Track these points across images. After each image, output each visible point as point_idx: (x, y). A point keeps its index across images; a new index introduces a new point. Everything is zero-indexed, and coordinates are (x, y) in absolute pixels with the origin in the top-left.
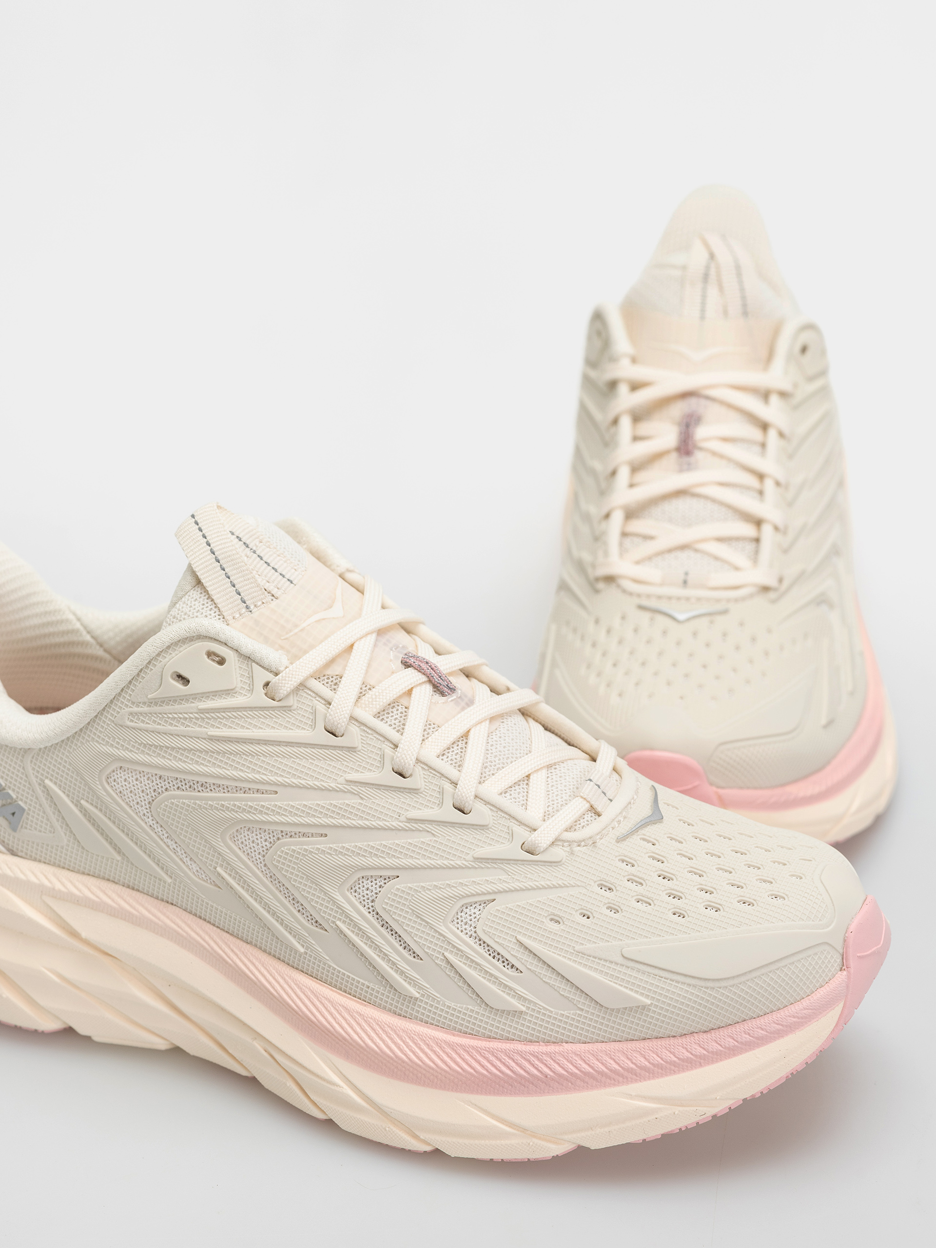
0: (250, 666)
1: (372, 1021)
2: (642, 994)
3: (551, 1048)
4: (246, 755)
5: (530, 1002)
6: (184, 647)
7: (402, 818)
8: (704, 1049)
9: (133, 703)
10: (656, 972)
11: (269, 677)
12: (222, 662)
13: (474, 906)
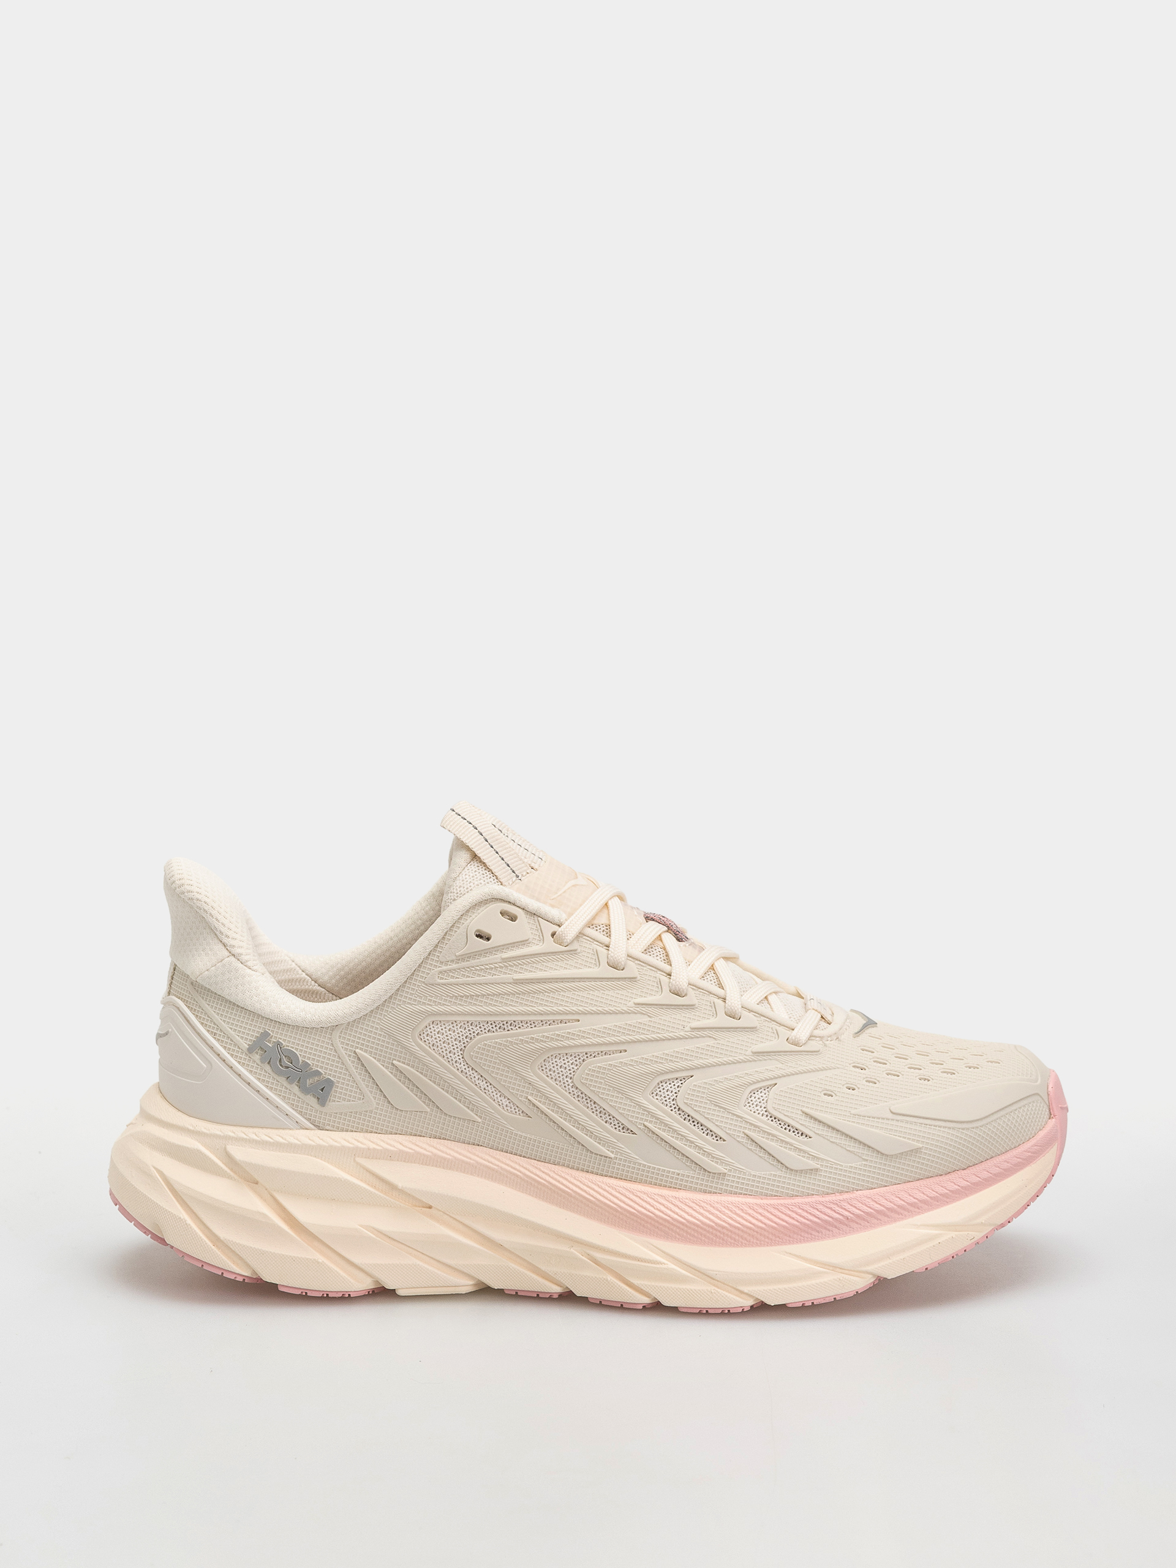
0: (537, 921)
1: (687, 1201)
2: (914, 1140)
3: (846, 1196)
4: (548, 993)
5: (823, 1160)
6: (481, 909)
7: (687, 1029)
8: (967, 1181)
9: (442, 963)
10: (921, 1121)
11: (556, 928)
12: (513, 918)
13: (760, 1091)
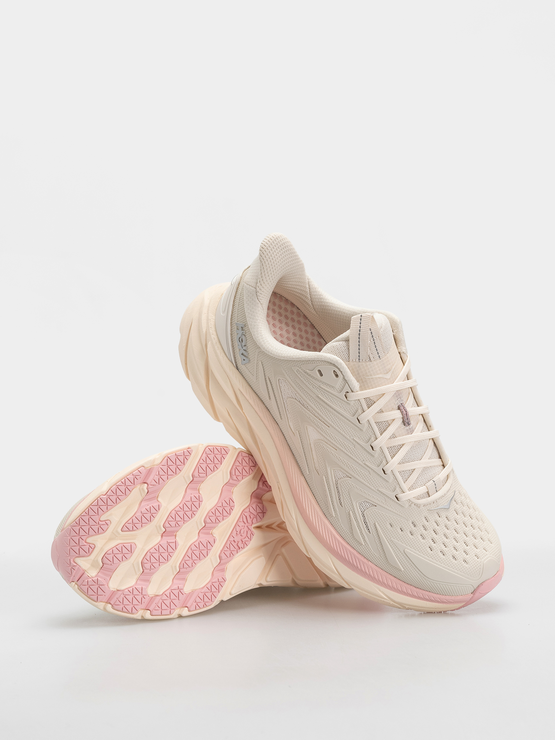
0: (345, 383)
1: (316, 511)
2: (402, 566)
3: (365, 560)
4: (327, 410)
5: (367, 543)
6: (328, 364)
7: (364, 462)
8: (412, 592)
9: (301, 367)
10: (411, 563)
11: (349, 391)
12: (337, 376)
13: (369, 503)
